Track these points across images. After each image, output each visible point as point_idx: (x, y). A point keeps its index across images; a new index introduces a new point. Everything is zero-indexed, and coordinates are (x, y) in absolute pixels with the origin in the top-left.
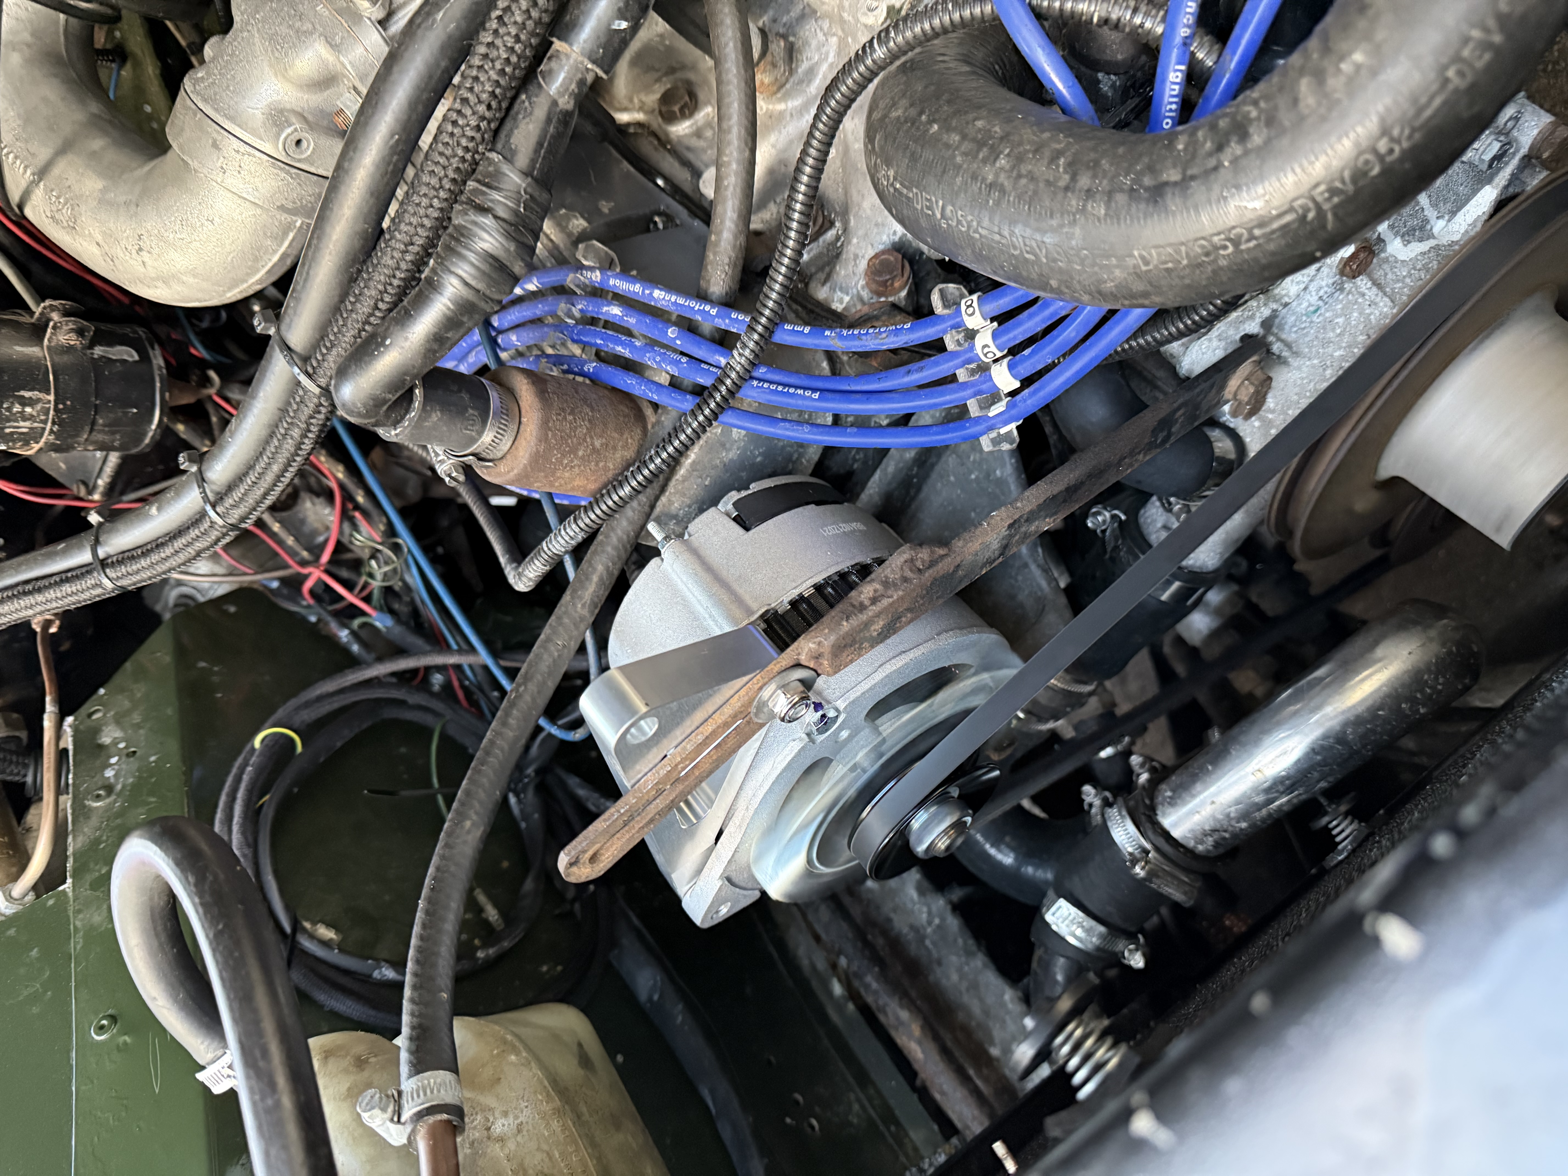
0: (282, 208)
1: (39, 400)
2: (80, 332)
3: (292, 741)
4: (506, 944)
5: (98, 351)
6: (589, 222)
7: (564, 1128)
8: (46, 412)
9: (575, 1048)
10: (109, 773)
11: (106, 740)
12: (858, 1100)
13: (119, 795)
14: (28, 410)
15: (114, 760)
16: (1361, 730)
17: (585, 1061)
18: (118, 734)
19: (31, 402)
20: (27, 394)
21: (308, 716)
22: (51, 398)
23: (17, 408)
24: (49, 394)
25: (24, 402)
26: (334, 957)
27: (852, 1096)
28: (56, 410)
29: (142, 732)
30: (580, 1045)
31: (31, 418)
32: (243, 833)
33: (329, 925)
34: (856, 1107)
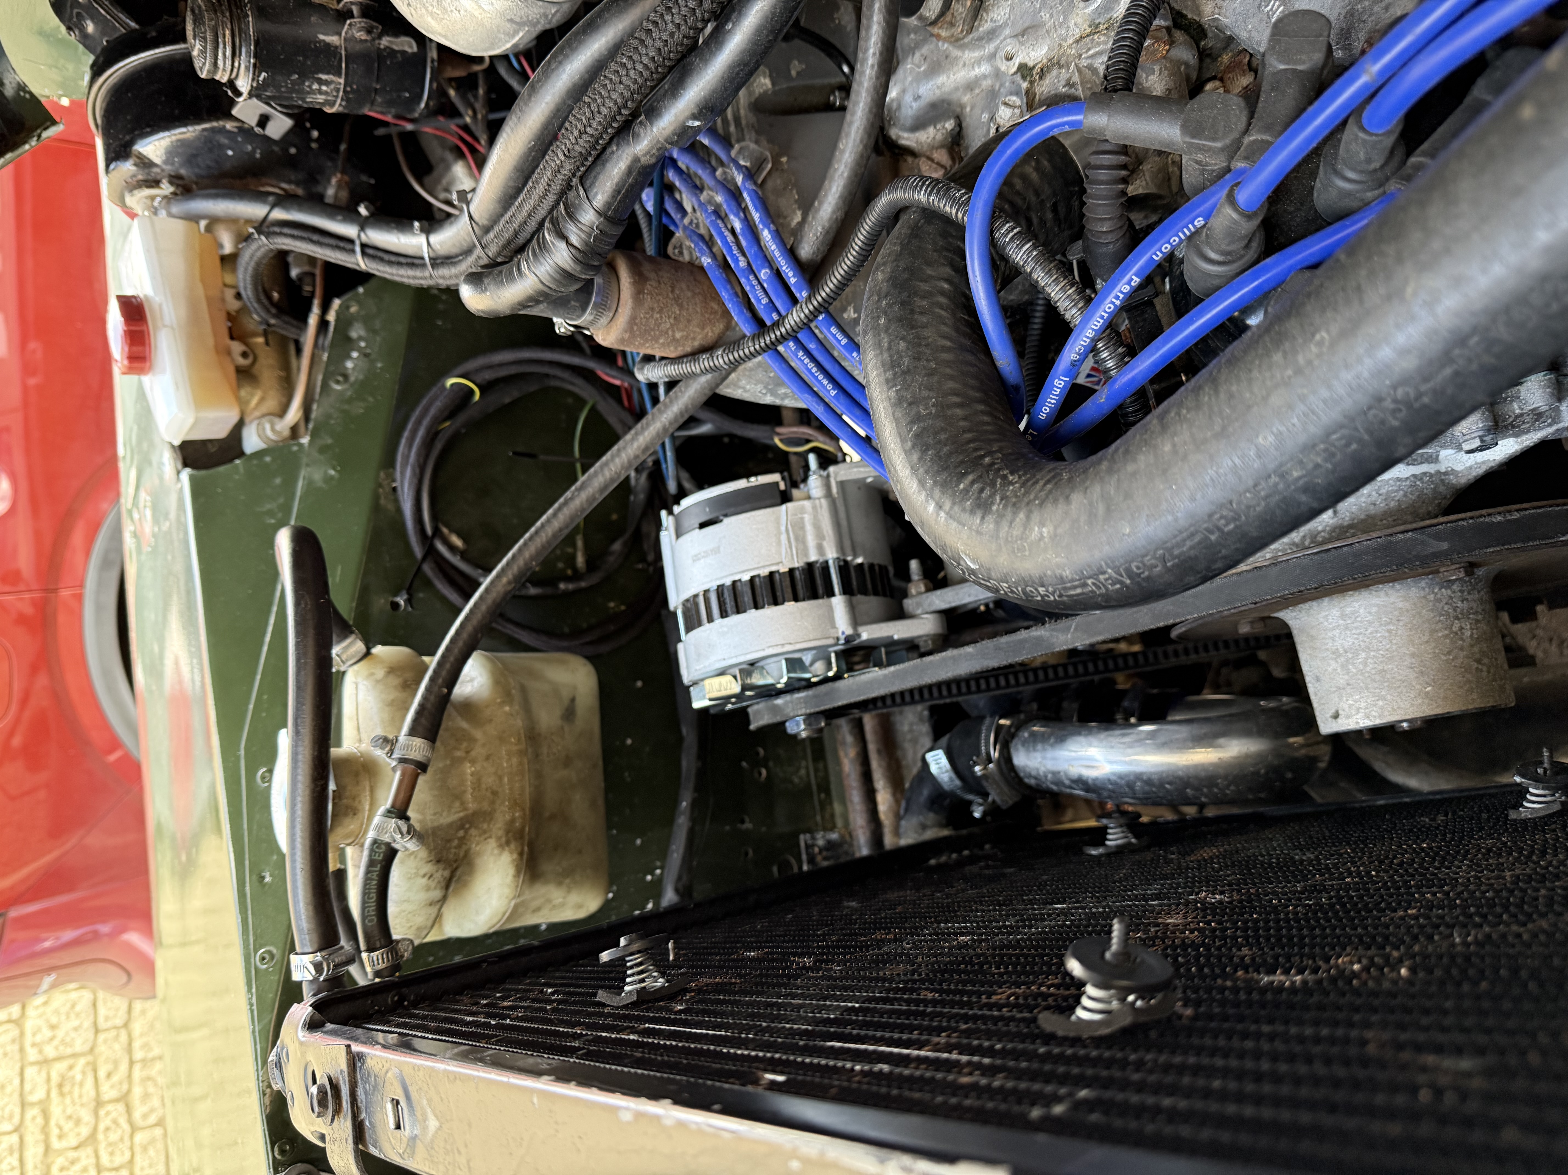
0: (511, 21)
1: (332, 82)
2: (369, 31)
3: (472, 392)
4: (583, 584)
5: (385, 41)
6: (773, 84)
7: (521, 764)
8: (338, 90)
9: (566, 702)
10: (349, 365)
11: (354, 334)
12: (807, 768)
13: (352, 385)
14: (324, 88)
15: (355, 354)
16: (1147, 788)
17: (569, 713)
18: (362, 333)
19: (327, 83)
20: (324, 77)
21: (488, 376)
22: (342, 81)
23: (315, 86)
24: (339, 76)
25: (321, 82)
26: (456, 560)
27: (804, 763)
28: (345, 91)
29: (378, 339)
30: (573, 700)
31: (326, 93)
32: (418, 455)
33: (460, 535)
34: (803, 772)
